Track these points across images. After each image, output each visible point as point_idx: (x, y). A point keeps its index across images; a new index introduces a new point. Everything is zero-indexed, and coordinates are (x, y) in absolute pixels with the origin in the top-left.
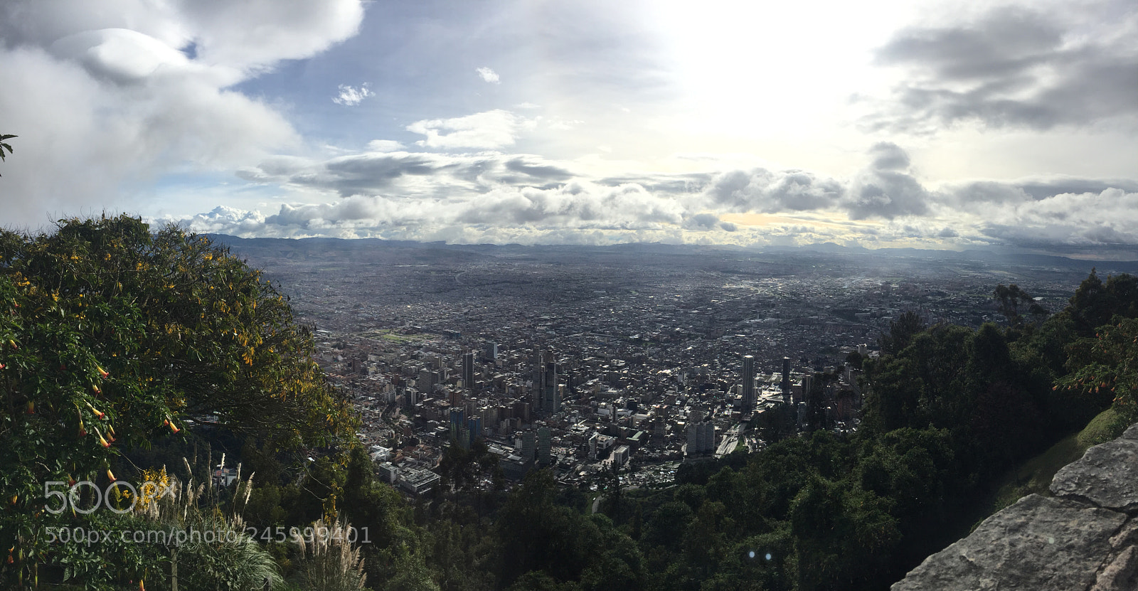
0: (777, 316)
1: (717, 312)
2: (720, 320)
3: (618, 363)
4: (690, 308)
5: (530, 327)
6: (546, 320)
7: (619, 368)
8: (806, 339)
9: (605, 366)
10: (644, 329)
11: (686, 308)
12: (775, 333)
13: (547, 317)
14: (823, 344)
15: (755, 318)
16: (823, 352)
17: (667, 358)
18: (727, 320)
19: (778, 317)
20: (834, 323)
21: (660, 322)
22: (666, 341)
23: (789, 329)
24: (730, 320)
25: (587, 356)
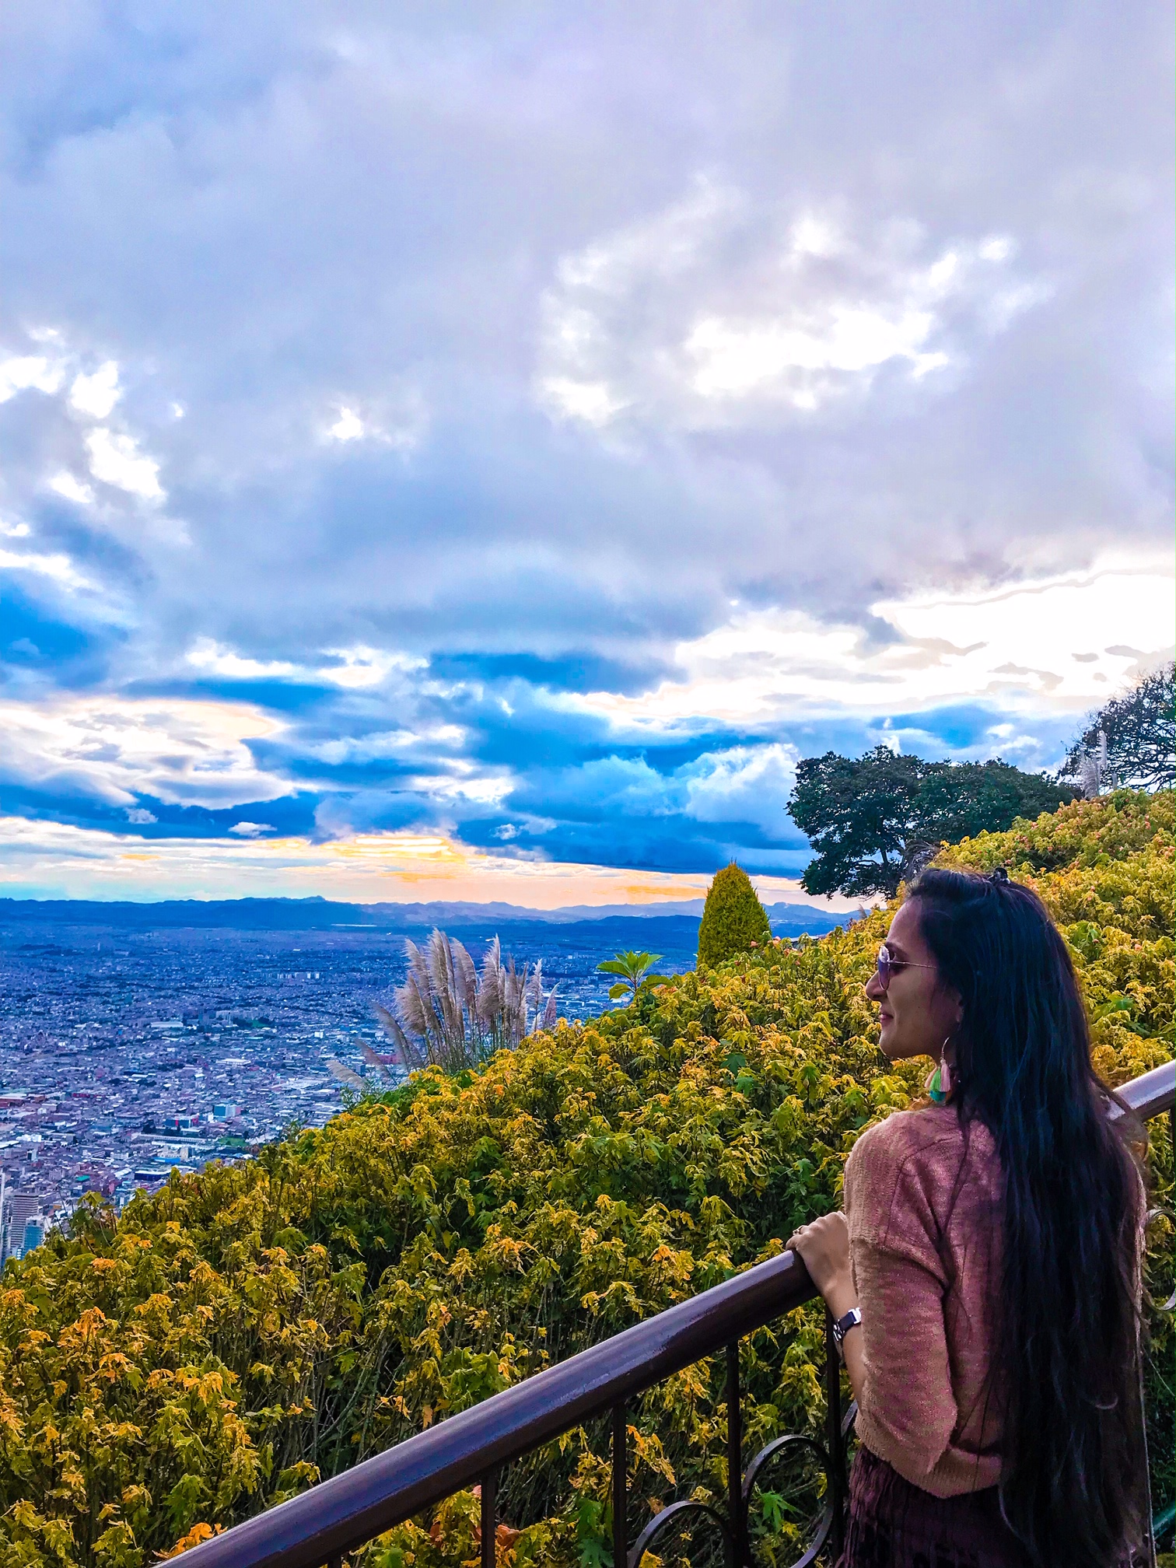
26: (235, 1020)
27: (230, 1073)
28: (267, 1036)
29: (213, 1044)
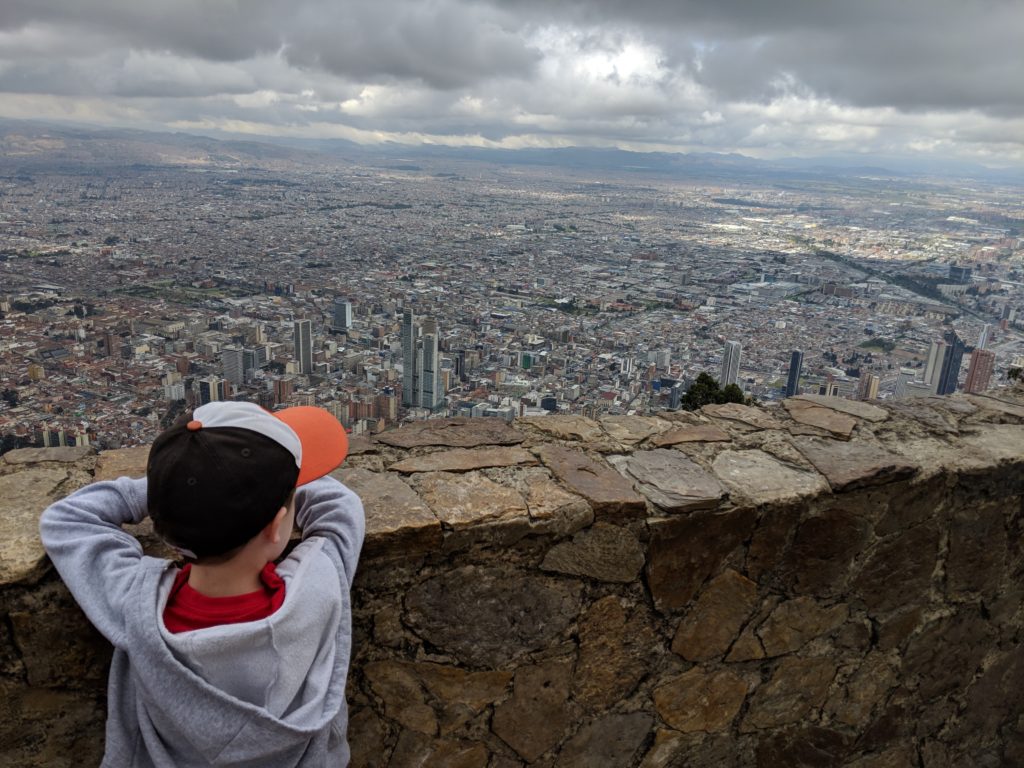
0: (796, 279)
1: (697, 268)
2: (699, 281)
3: (533, 340)
4: (656, 259)
5: (404, 279)
6: (430, 269)
7: (534, 347)
8: (840, 321)
9: (515, 344)
10: (579, 289)
11: (648, 258)
12: (787, 308)
13: (432, 264)
14: (869, 332)
15: (758, 280)
16: (865, 345)
17: (609, 335)
18: (711, 281)
19: (797, 281)
20: (895, 297)
21: (605, 279)
22: (612, 310)
23: (812, 302)
24: (715, 281)
25: (489, 327)
26: (556, 226)
27: (550, 259)
28: (573, 238)
29: (541, 240)
